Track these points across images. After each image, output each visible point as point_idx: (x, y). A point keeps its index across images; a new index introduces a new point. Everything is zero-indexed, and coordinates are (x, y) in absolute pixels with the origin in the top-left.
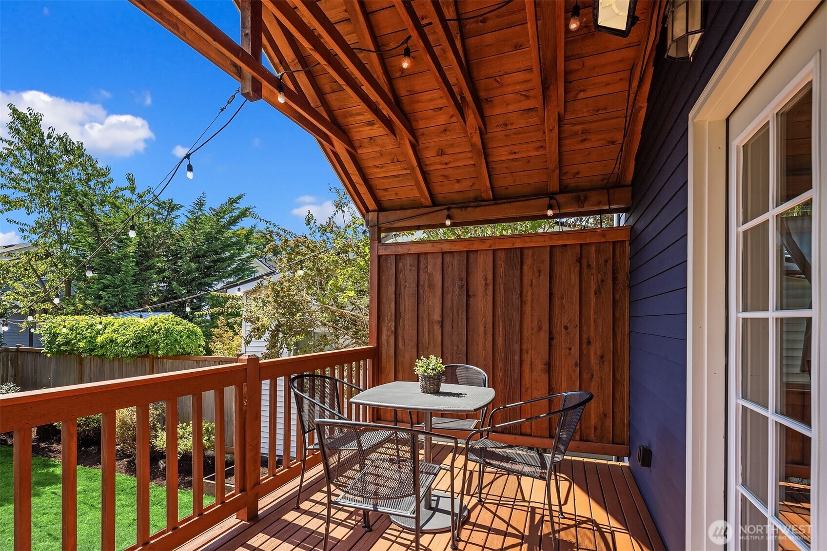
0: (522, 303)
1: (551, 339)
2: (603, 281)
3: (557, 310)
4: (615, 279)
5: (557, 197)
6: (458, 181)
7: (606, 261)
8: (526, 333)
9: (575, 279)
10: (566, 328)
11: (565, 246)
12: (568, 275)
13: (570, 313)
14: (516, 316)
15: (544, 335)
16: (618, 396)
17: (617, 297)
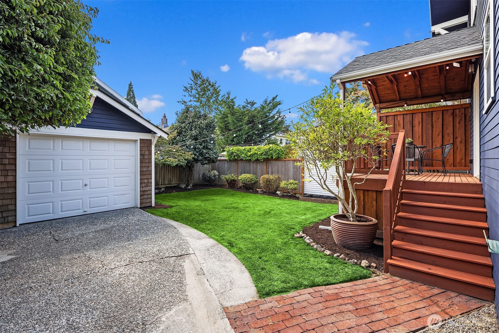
0: (432, 128)
1: (443, 138)
2: (461, 119)
3: (445, 129)
4: (465, 118)
5: (445, 96)
6: (409, 93)
7: (462, 114)
8: (433, 137)
9: (451, 119)
10: (448, 134)
11: (448, 110)
12: (449, 119)
13: (450, 130)
14: (430, 132)
15: (440, 136)
16: (467, 153)
17: (466, 124)
